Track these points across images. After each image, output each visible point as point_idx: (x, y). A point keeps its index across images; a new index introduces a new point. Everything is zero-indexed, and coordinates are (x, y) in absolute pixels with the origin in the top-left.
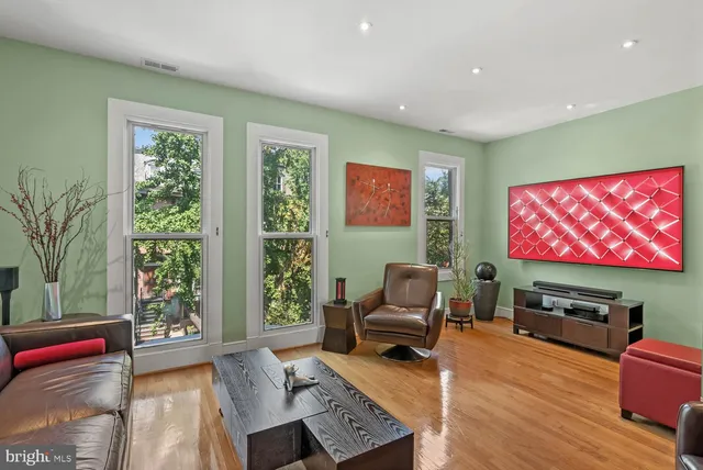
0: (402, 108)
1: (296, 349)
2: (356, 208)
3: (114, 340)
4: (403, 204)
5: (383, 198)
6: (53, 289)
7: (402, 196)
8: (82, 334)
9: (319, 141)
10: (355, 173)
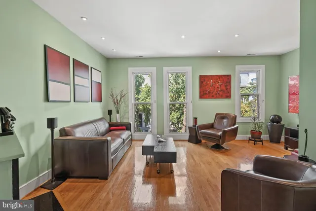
0: (219, 52)
1: (180, 140)
2: (203, 92)
3: (128, 127)
4: (227, 89)
5: (216, 87)
6: (118, 115)
7: (226, 86)
8: (122, 125)
9: (188, 69)
10: (203, 79)
